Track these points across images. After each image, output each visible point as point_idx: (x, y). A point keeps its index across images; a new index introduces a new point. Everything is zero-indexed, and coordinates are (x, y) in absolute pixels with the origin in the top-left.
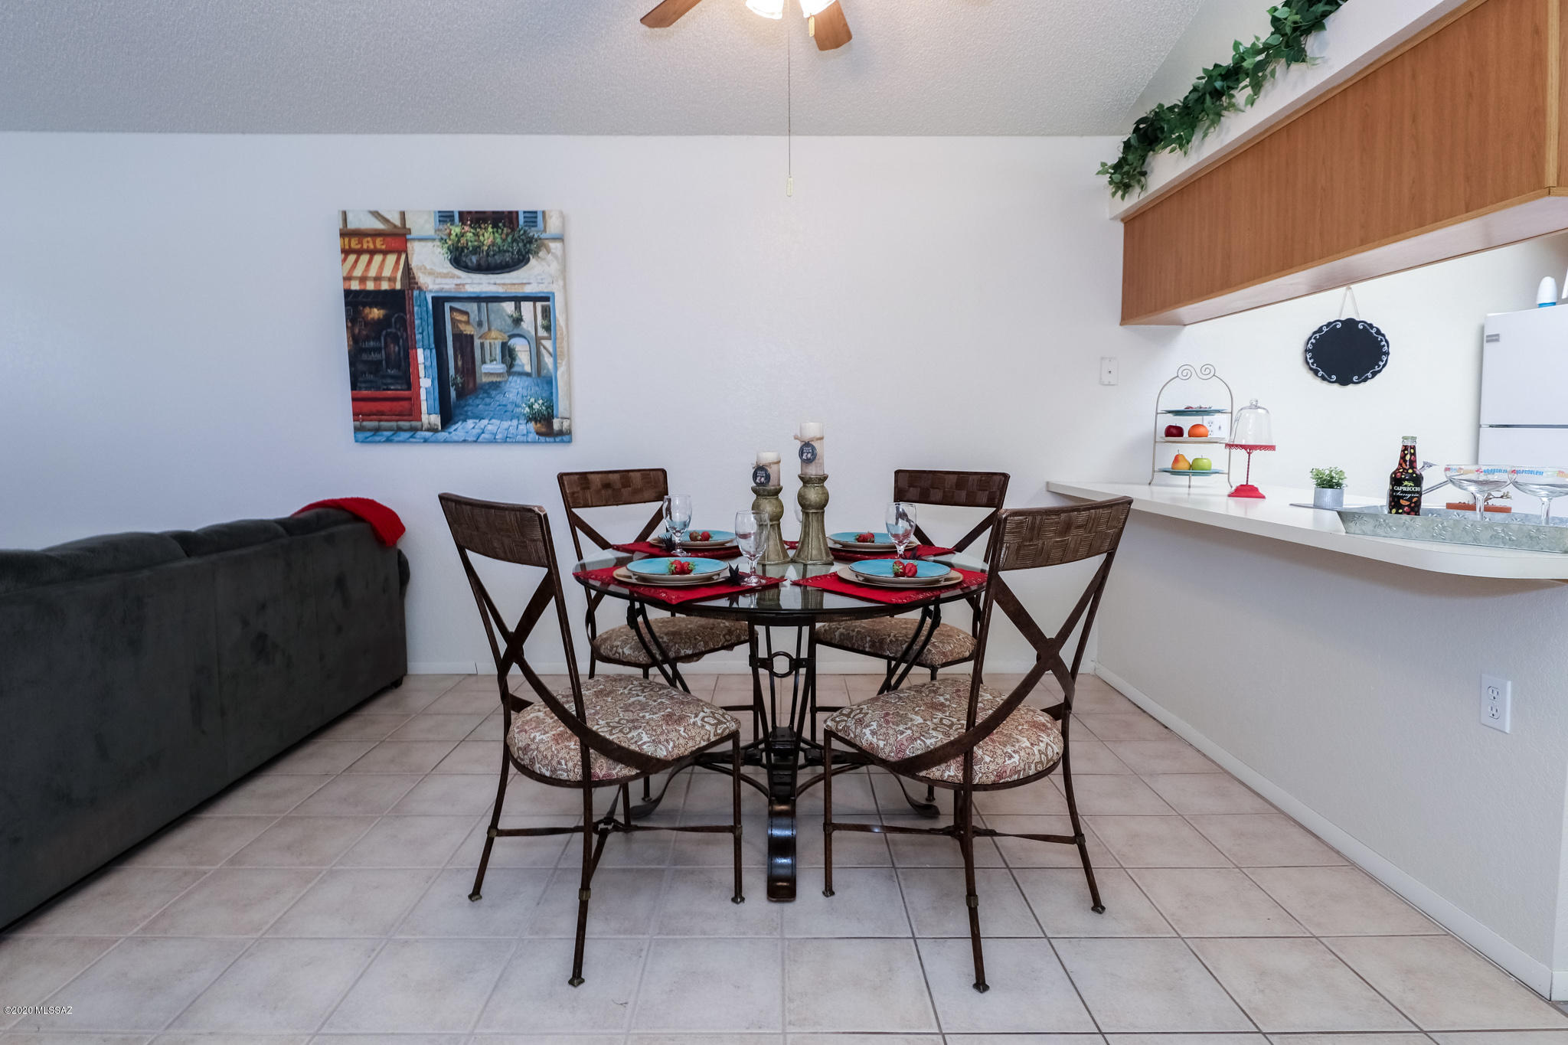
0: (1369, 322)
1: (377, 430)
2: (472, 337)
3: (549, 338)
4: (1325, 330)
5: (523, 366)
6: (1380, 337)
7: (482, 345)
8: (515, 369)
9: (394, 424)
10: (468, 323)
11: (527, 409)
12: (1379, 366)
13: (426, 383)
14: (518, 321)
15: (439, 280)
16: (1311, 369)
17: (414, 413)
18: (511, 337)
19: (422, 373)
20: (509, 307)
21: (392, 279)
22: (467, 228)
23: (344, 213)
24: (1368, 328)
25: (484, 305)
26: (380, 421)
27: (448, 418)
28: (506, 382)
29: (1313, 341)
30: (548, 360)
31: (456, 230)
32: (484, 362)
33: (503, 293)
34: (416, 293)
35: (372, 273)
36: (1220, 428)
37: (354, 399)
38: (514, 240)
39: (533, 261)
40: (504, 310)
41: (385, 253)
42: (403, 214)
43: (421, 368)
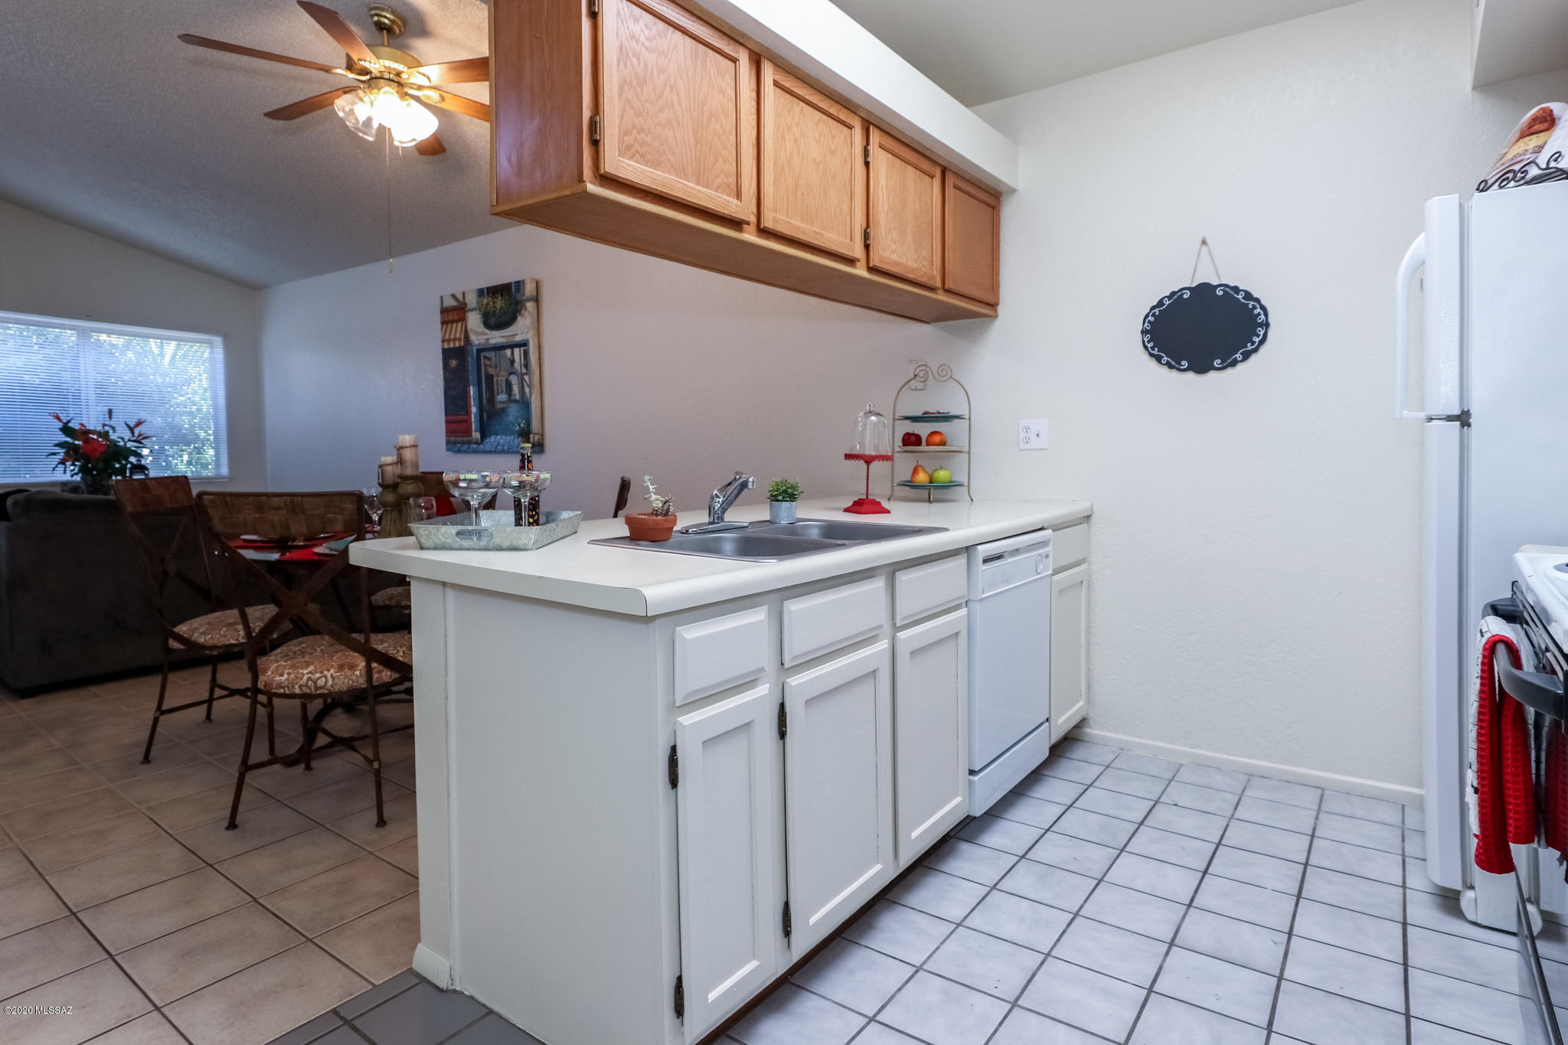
0: (1232, 285)
1: (455, 443)
2: (492, 376)
3: (526, 374)
4: (1168, 303)
5: (515, 395)
6: (1251, 304)
7: (497, 380)
8: (513, 398)
9: (461, 439)
10: (490, 366)
11: (518, 428)
12: (1253, 343)
13: (474, 410)
14: (513, 362)
15: (479, 338)
16: (1151, 355)
17: (468, 432)
18: (511, 374)
19: (472, 404)
20: (508, 352)
21: (460, 339)
22: (490, 299)
23: (442, 297)
24: (1231, 292)
25: (497, 352)
26: (456, 436)
27: (484, 436)
28: (508, 407)
29: (1151, 318)
30: (527, 390)
31: (485, 301)
32: (498, 394)
33: (506, 342)
34: (469, 347)
35: (452, 337)
36: (1038, 435)
37: (447, 422)
38: (510, 304)
39: (519, 318)
40: (506, 355)
41: (457, 321)
42: (464, 294)
43: (472, 398)
